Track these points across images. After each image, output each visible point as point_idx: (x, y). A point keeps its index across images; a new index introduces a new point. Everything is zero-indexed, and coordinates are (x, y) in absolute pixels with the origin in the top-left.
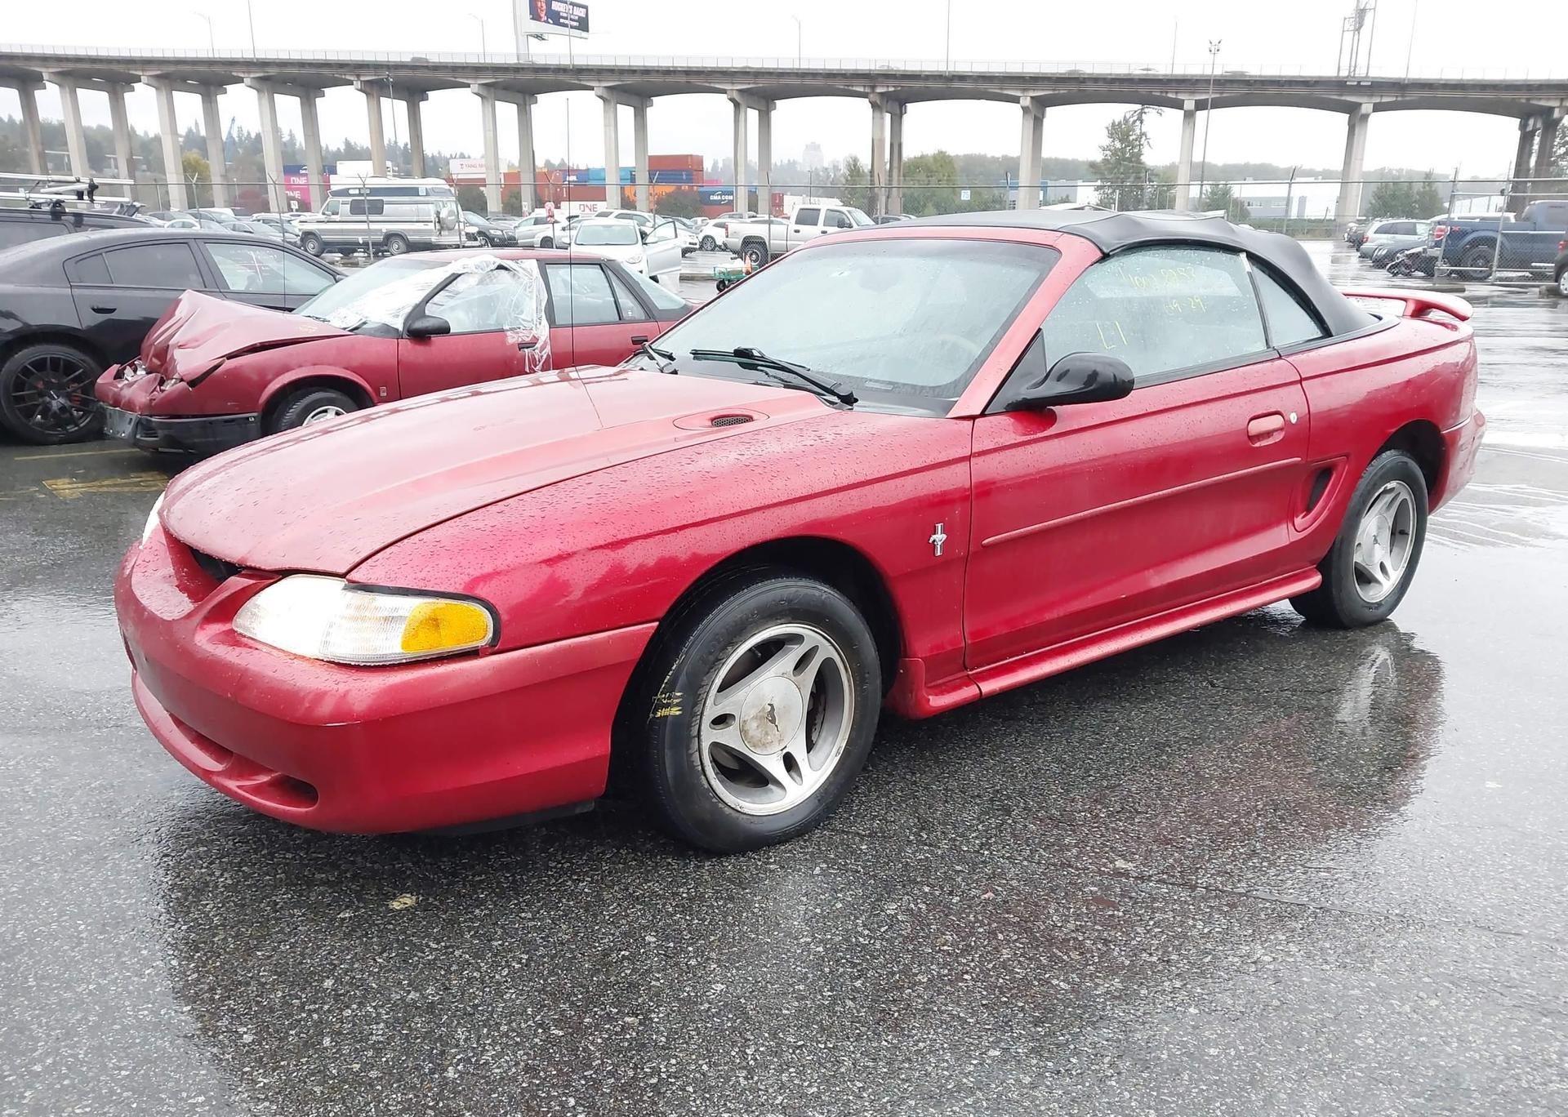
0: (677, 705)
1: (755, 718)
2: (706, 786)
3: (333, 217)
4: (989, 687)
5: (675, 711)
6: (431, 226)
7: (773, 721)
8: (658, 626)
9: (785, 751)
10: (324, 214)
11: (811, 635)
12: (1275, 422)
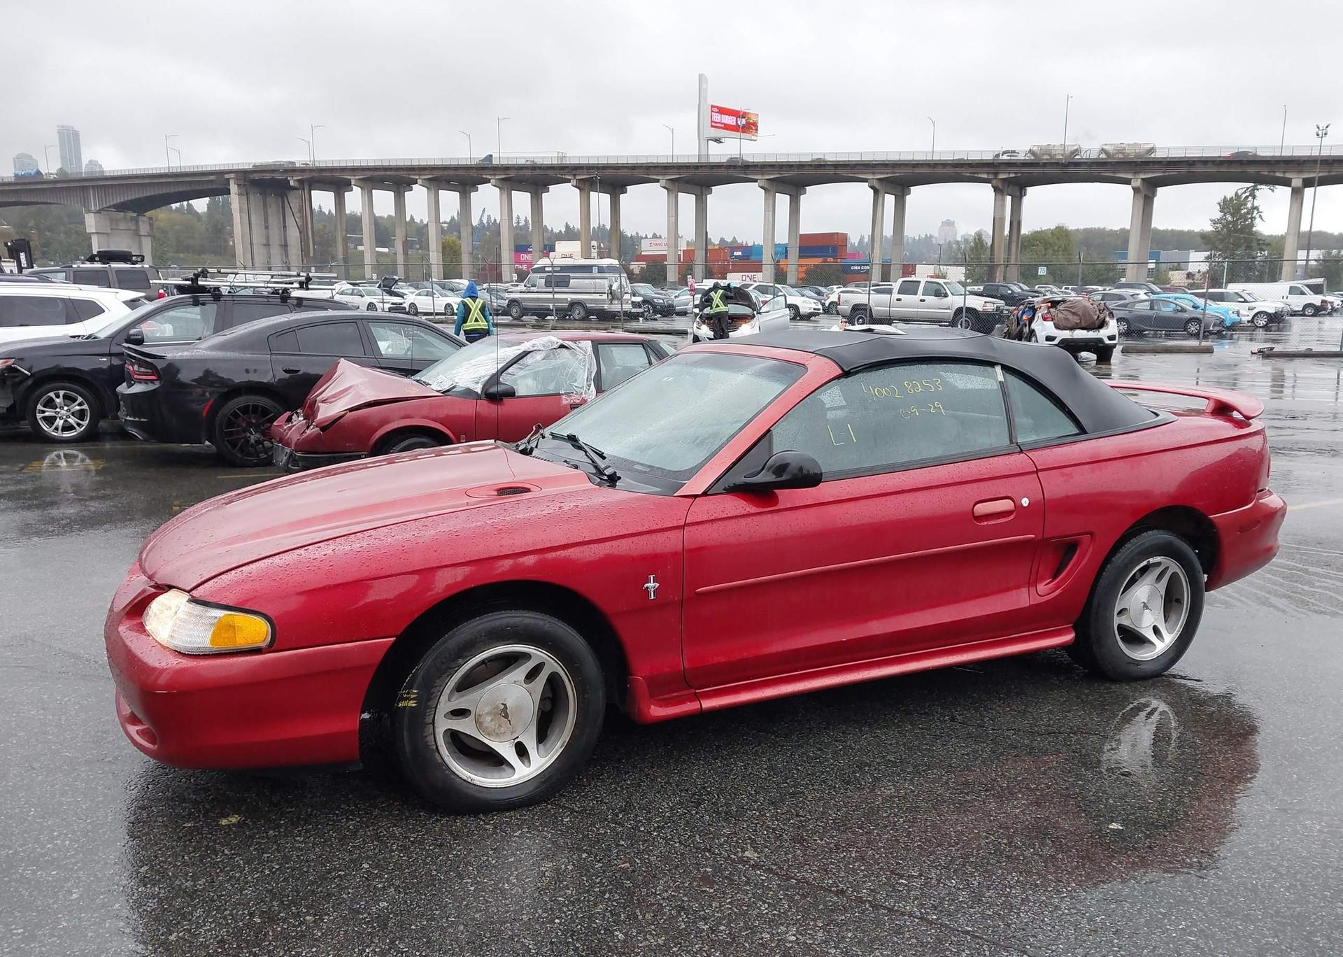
0: (414, 699)
1: (488, 713)
2: (440, 761)
3: (532, 288)
4: (707, 704)
5: (412, 704)
6: (605, 296)
7: (506, 716)
8: (395, 641)
9: (516, 741)
10: (525, 286)
11: (538, 654)
12: (1006, 505)
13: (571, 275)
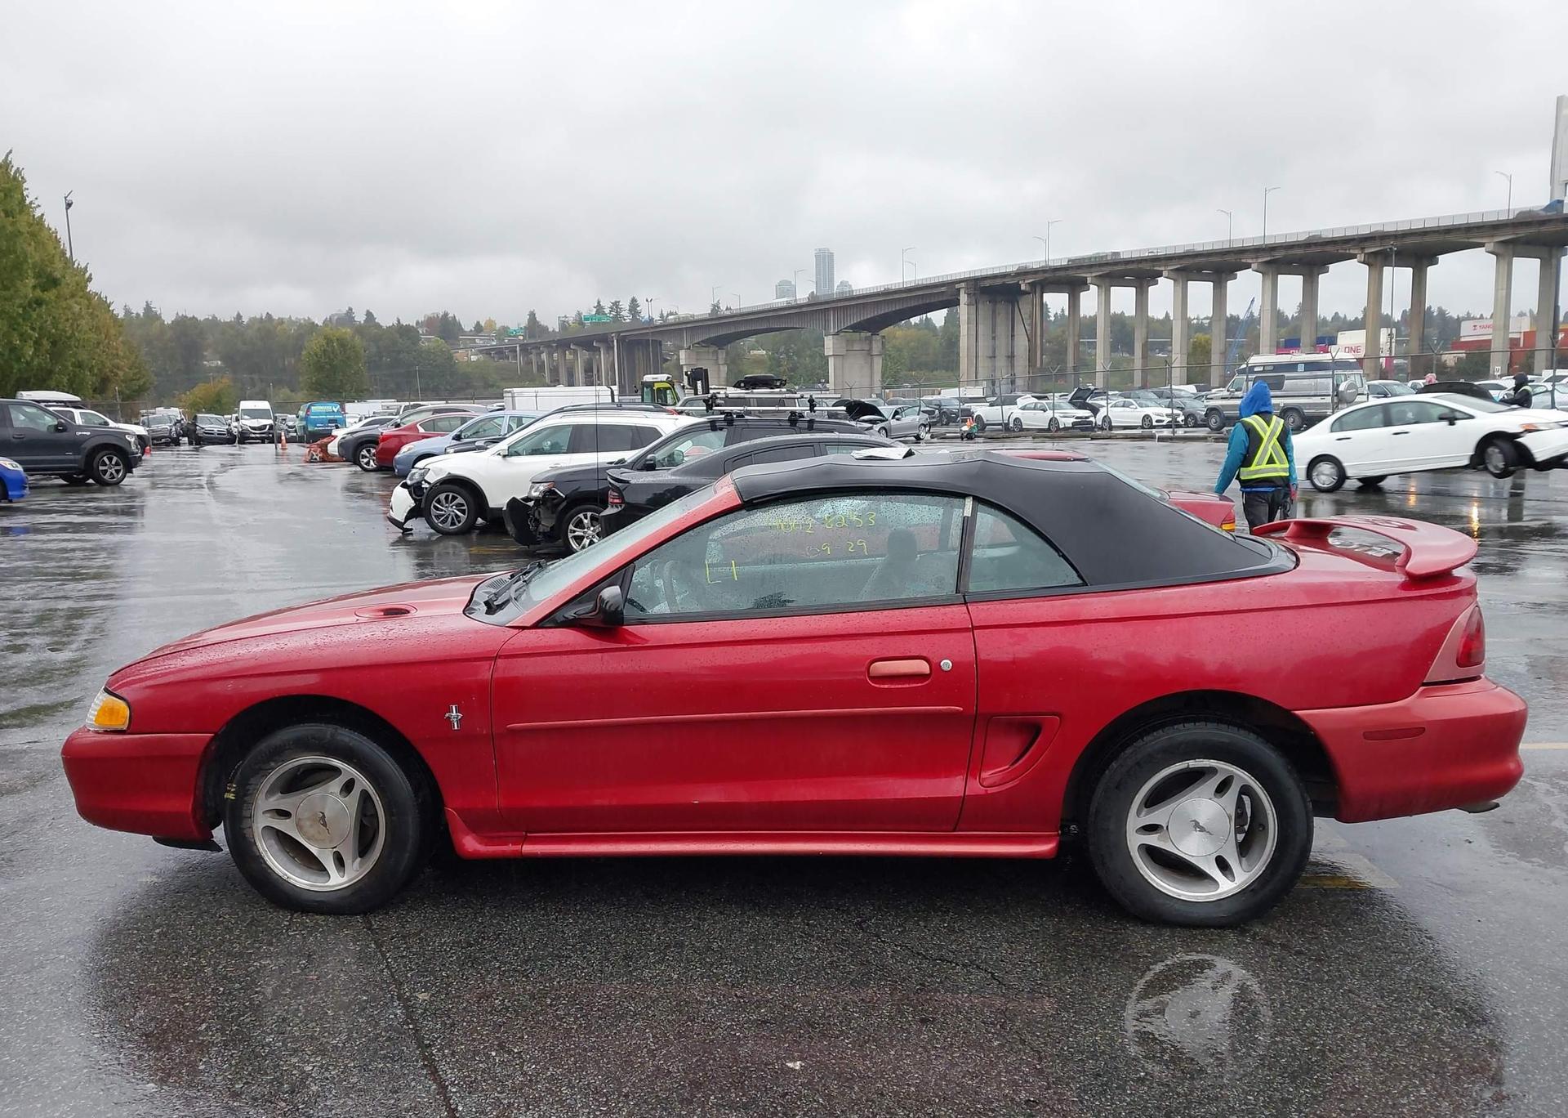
0: (233, 793)
1: (309, 819)
2: (258, 854)
4: (528, 849)
5: (232, 796)
6: (1328, 400)
7: (325, 825)
8: (212, 739)
9: (335, 850)
10: (1228, 391)
11: (348, 770)
13: (1286, 375)
